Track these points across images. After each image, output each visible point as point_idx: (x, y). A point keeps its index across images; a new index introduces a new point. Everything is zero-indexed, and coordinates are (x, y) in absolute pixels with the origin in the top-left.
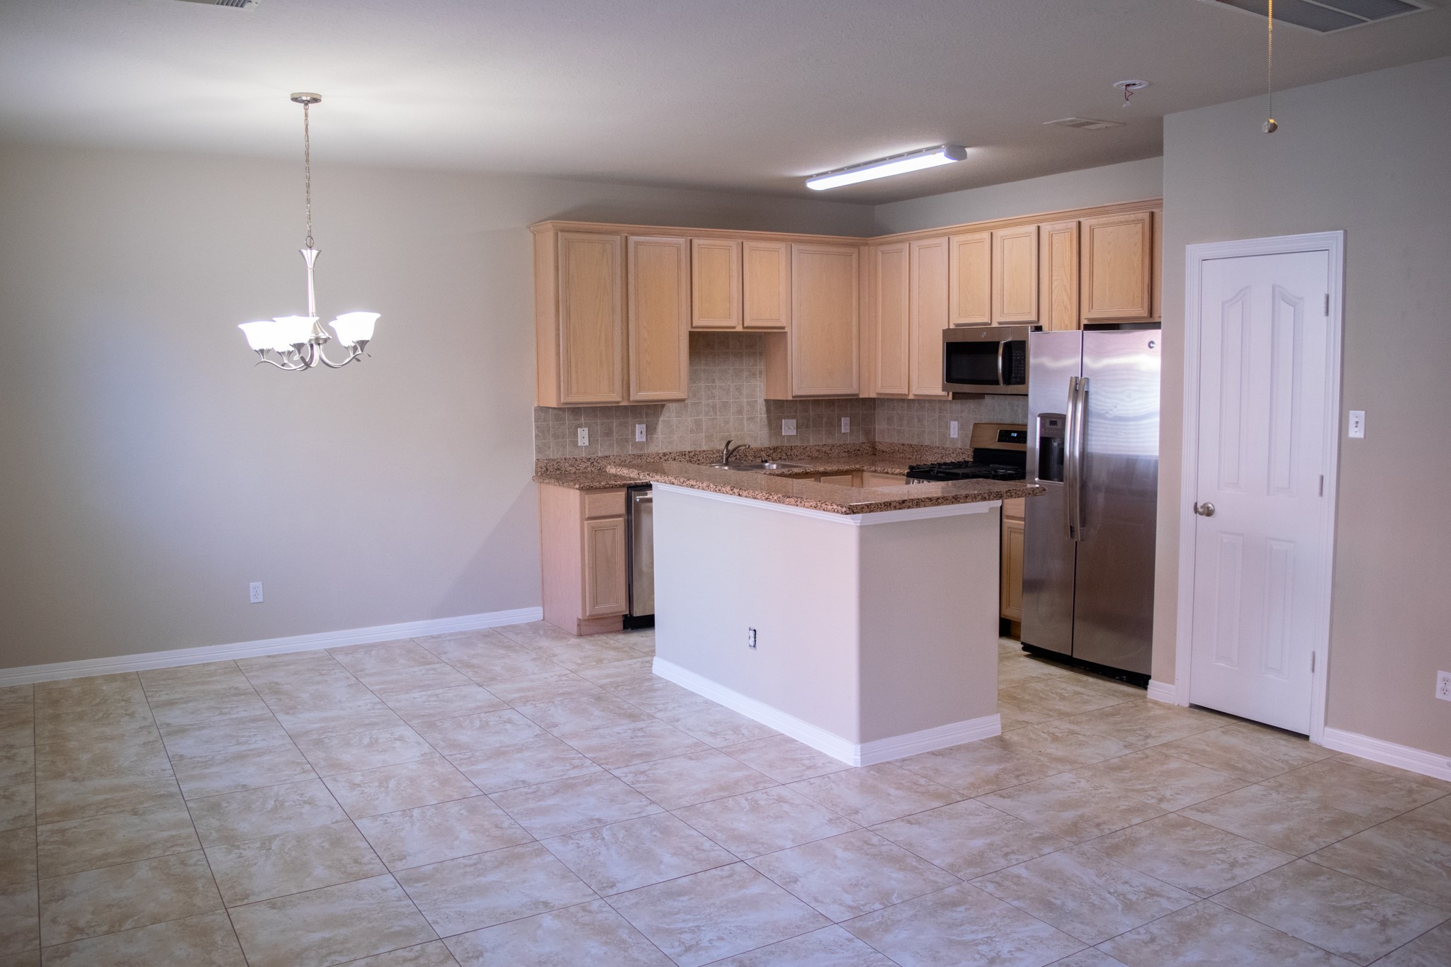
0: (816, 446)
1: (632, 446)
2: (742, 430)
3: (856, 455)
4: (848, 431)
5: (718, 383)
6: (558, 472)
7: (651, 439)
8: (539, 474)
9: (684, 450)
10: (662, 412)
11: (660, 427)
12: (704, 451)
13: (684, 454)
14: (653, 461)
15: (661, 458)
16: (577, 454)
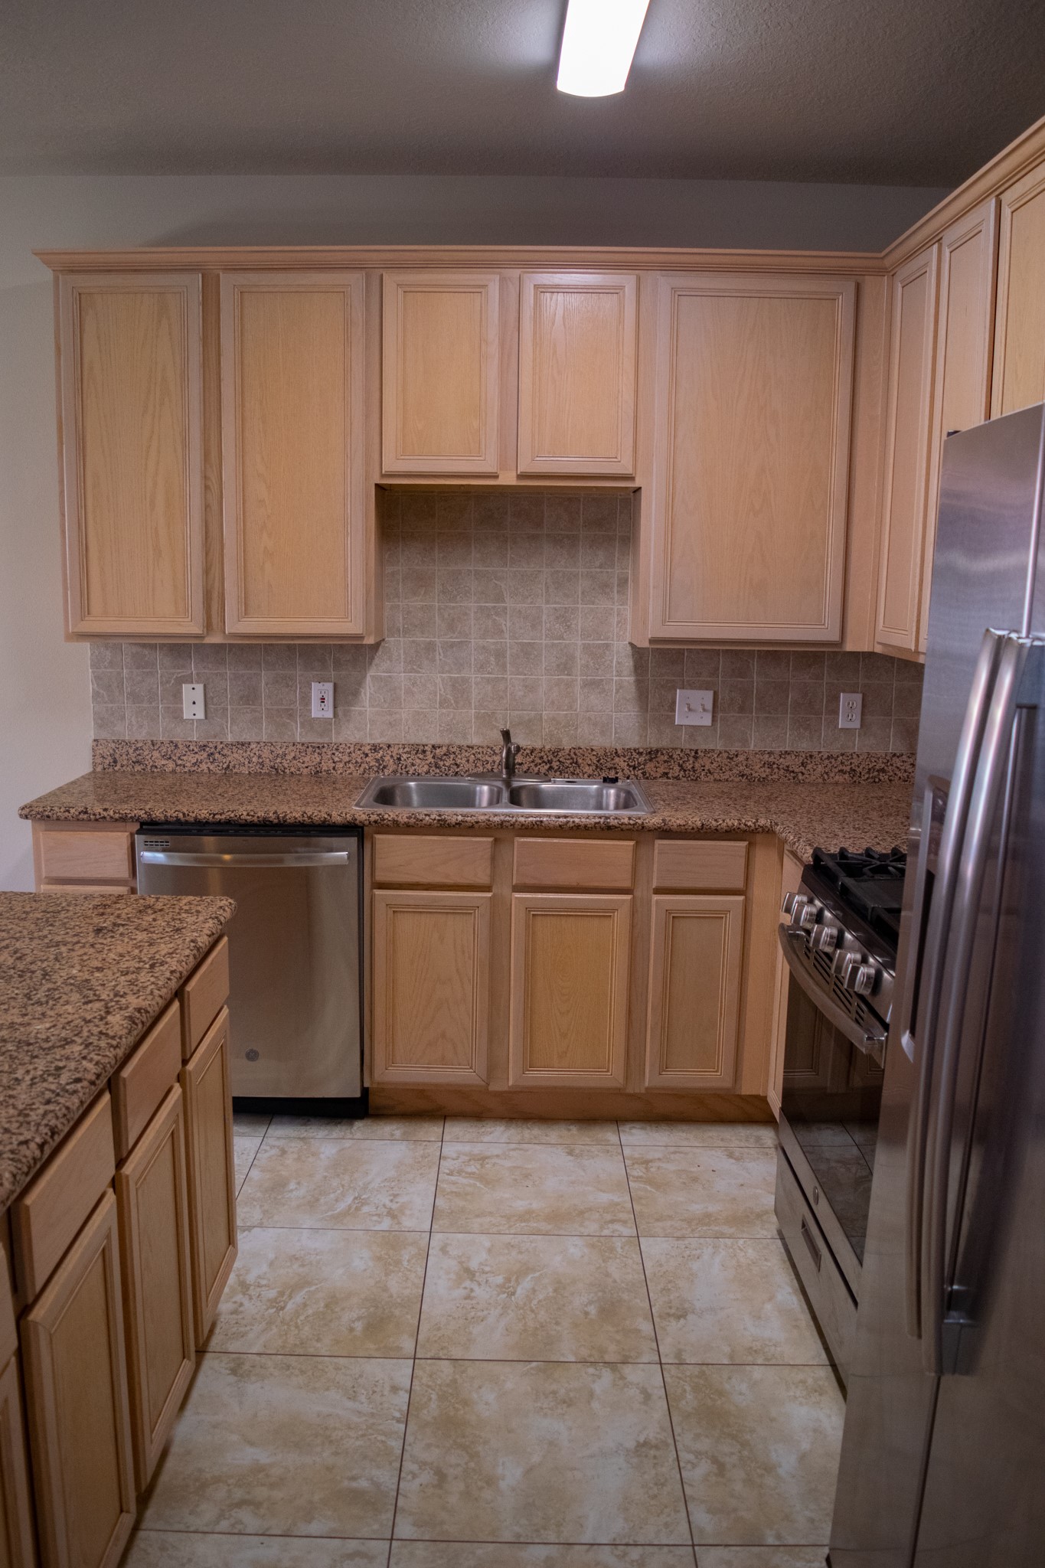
0: (763, 753)
1: (303, 725)
2: (570, 708)
3: (875, 782)
4: (857, 724)
5: (509, 603)
6: (138, 768)
7: (347, 713)
8: (99, 769)
9: (425, 741)
10: (372, 659)
11: (368, 689)
12: (472, 748)
13: (420, 750)
14: (347, 759)
15: (367, 755)
16: (180, 734)
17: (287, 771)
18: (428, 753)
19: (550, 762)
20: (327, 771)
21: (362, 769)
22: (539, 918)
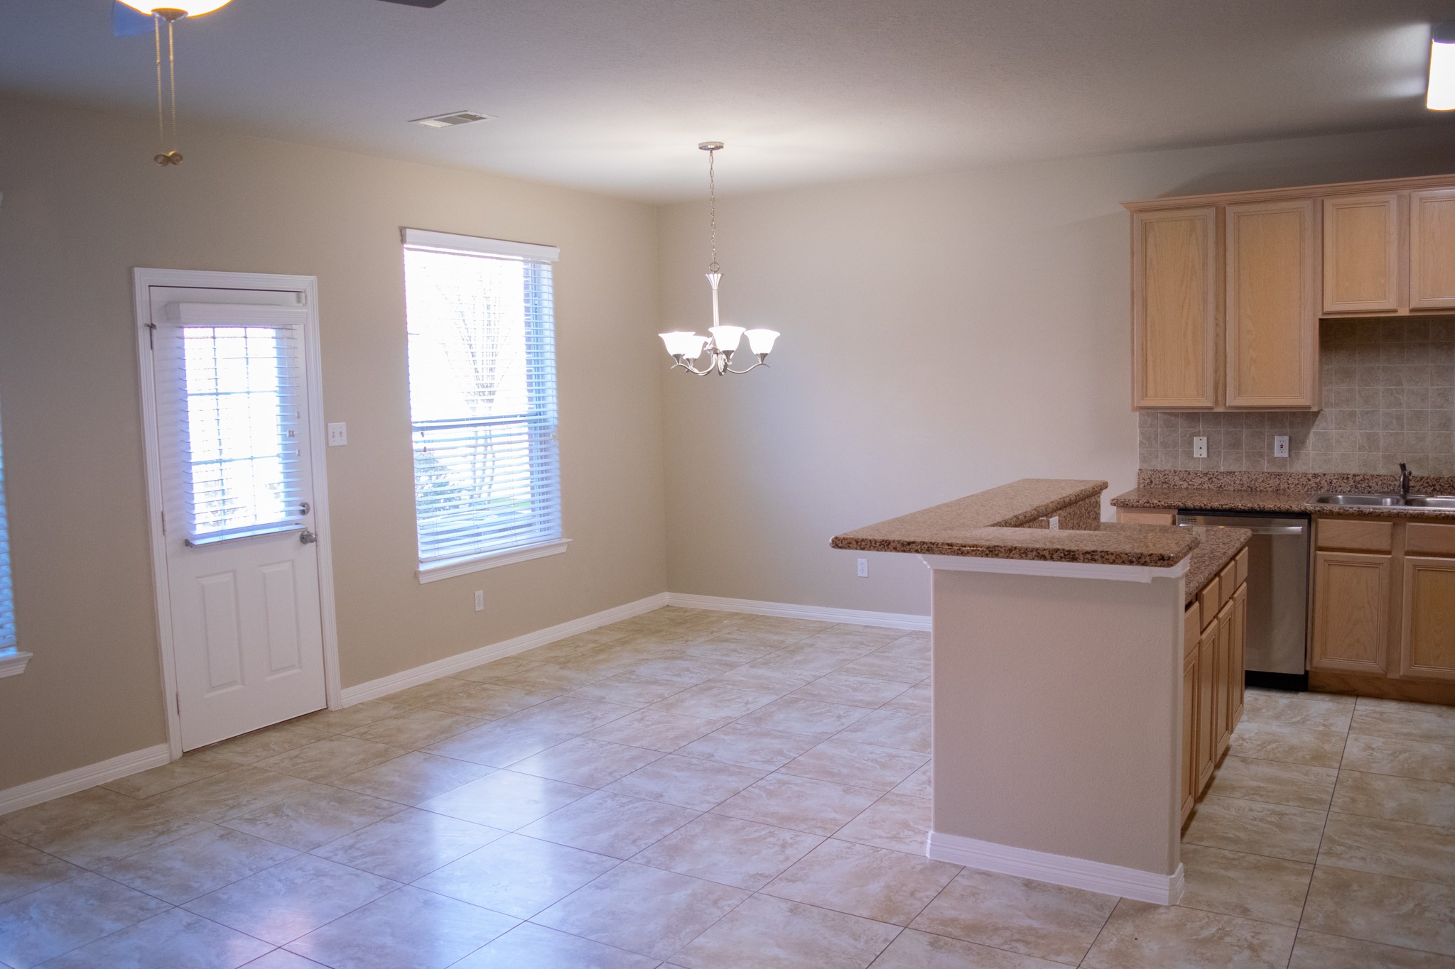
1: (1268, 462)
2: (1448, 451)
5: (1406, 386)
6: (1165, 486)
7: (1297, 454)
8: (1142, 486)
9: (1348, 472)
10: (1315, 420)
11: (1311, 440)
12: (1380, 476)
13: (1345, 477)
14: (1297, 482)
15: (1310, 480)
16: (1191, 467)
17: (1258, 489)
18: (1350, 479)
19: (1434, 485)
20: (1284, 490)
21: (1306, 488)
22: (1422, 572)
